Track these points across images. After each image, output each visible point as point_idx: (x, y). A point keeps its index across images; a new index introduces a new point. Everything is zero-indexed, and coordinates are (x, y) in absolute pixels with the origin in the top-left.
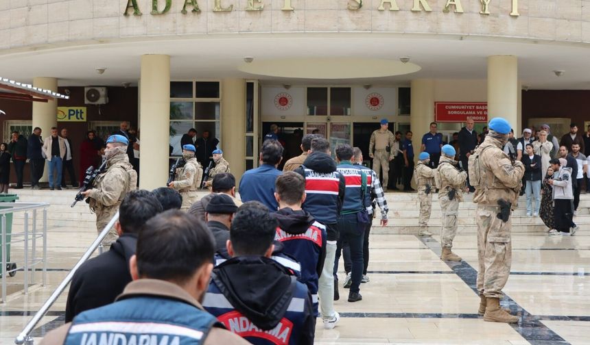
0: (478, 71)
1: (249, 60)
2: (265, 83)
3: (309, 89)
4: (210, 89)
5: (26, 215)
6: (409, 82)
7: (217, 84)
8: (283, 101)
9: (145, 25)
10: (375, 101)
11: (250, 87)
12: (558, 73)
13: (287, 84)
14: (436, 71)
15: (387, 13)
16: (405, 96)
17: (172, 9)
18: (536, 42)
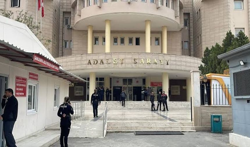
0: (160, 76)
1: (112, 73)
2: (114, 78)
3: (123, 79)
4: (102, 79)
5: (80, 103)
6: (145, 78)
7: (104, 78)
8: (118, 82)
9: (92, 66)
10: (137, 82)
11: (111, 78)
12: (177, 76)
13: (118, 78)
14: (151, 75)
15: (142, 64)
16: (144, 80)
17: (98, 63)
18: (172, 70)
